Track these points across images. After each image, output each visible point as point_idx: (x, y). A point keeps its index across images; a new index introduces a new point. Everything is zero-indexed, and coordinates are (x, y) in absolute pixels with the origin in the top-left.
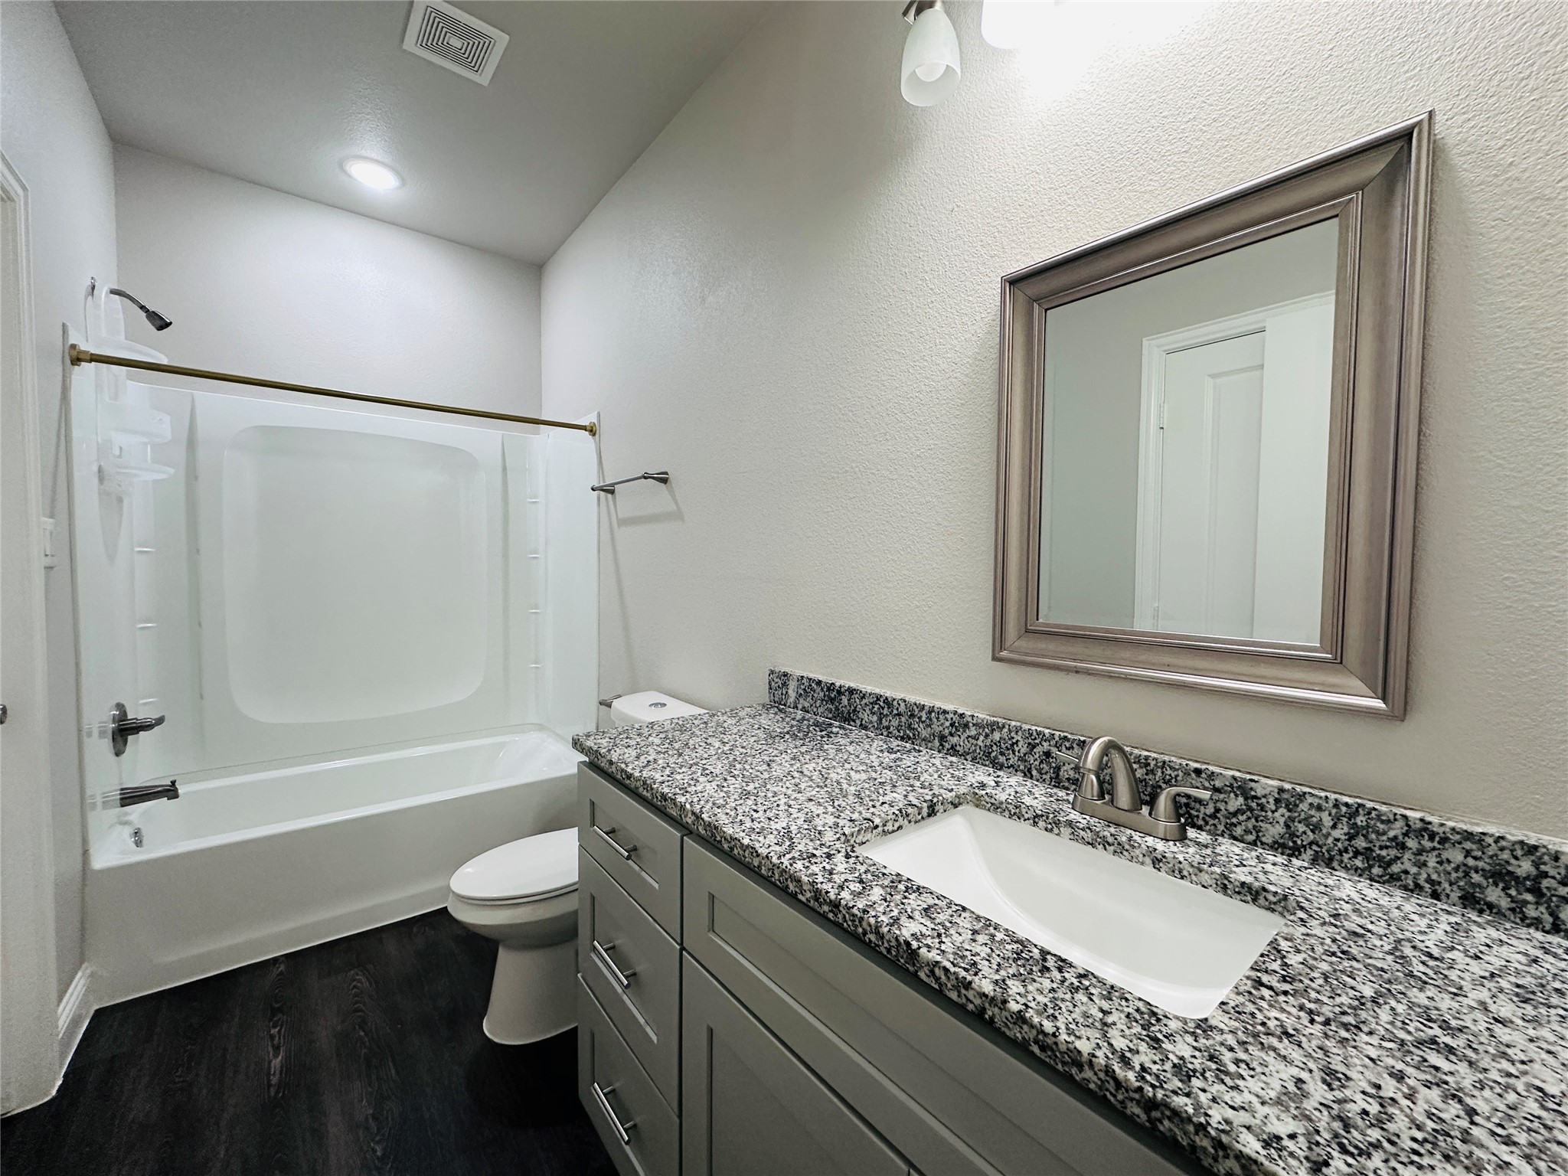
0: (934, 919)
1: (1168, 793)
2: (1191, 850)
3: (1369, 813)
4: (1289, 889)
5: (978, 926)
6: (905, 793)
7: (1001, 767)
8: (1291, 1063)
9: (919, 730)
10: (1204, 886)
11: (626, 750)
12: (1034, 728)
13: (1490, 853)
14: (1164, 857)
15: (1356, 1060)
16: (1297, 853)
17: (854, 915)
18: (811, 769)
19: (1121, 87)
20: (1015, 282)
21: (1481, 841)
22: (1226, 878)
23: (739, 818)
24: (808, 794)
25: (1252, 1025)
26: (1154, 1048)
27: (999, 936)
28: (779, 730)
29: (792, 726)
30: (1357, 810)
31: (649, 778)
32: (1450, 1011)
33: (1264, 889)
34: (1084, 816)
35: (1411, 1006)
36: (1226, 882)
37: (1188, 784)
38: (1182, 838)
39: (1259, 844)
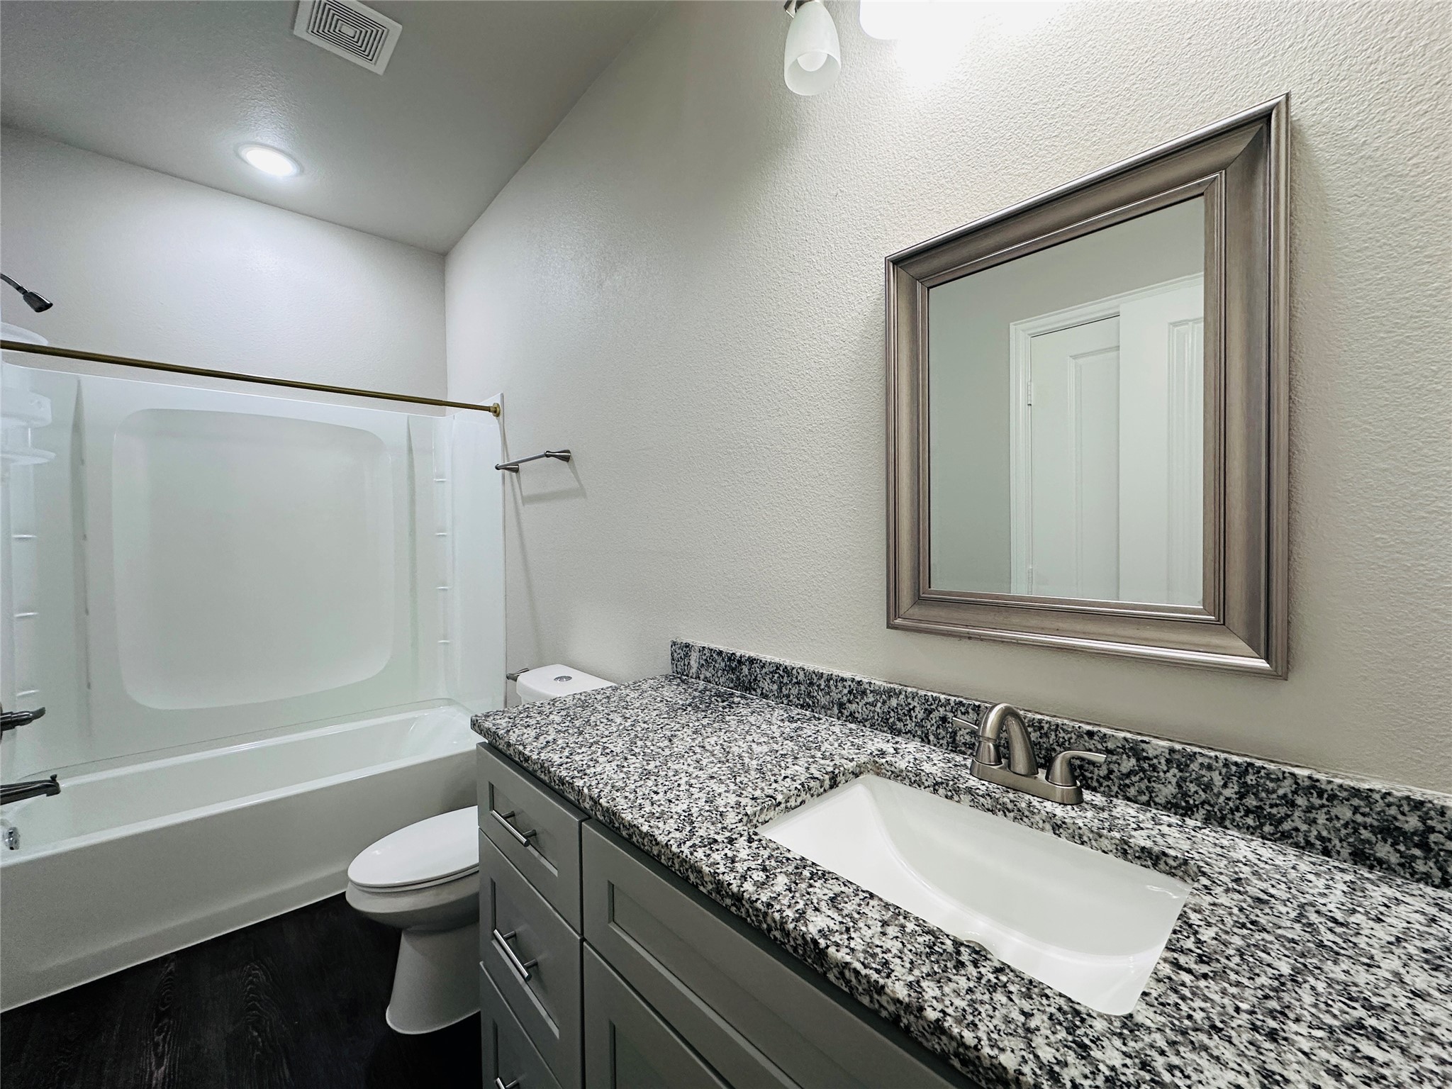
0: (842, 910)
1: (1063, 757)
2: (1089, 814)
3: (1259, 772)
4: (1188, 852)
5: (888, 915)
6: (806, 765)
7: (899, 733)
8: (1225, 1065)
9: (818, 697)
10: (1104, 852)
11: (525, 731)
12: (929, 694)
13: (1379, 809)
14: (1064, 823)
15: (1289, 1056)
16: (1189, 813)
17: (758, 910)
18: (713, 743)
19: (992, 77)
20: (899, 262)
21: (1368, 797)
22: (1126, 843)
23: (638, 801)
24: (710, 771)
25: (1178, 1019)
26: (1083, 1058)
27: (910, 926)
28: (681, 702)
29: (694, 698)
30: (1247, 770)
31: (546, 760)
32: (1368, 986)
33: (1164, 854)
34: (983, 782)
35: (1330, 982)
36: (1126, 847)
37: (1081, 747)
38: (1079, 801)
39: (1152, 804)
